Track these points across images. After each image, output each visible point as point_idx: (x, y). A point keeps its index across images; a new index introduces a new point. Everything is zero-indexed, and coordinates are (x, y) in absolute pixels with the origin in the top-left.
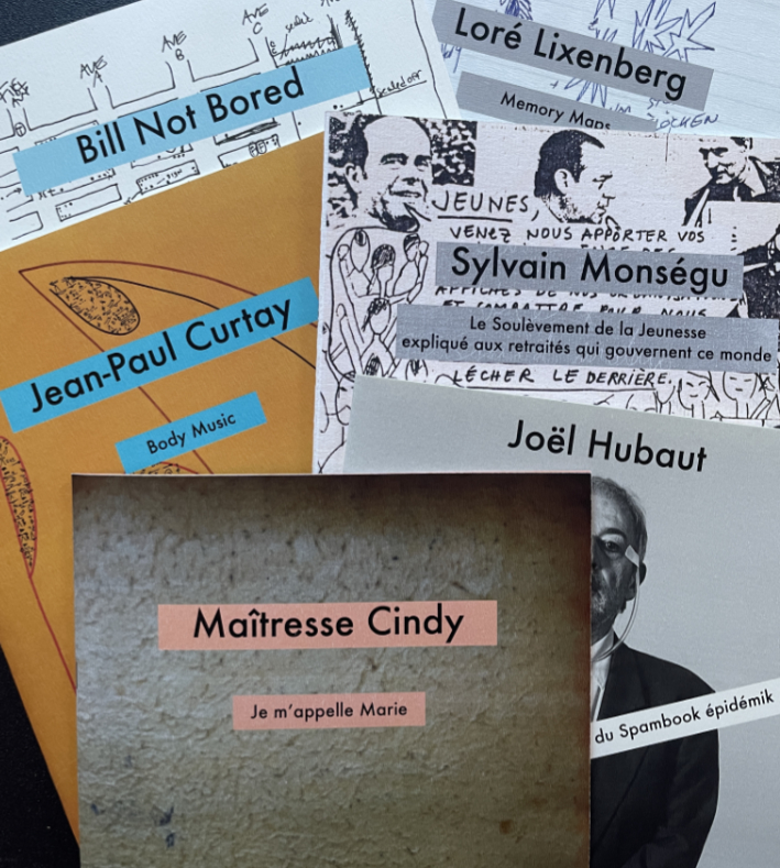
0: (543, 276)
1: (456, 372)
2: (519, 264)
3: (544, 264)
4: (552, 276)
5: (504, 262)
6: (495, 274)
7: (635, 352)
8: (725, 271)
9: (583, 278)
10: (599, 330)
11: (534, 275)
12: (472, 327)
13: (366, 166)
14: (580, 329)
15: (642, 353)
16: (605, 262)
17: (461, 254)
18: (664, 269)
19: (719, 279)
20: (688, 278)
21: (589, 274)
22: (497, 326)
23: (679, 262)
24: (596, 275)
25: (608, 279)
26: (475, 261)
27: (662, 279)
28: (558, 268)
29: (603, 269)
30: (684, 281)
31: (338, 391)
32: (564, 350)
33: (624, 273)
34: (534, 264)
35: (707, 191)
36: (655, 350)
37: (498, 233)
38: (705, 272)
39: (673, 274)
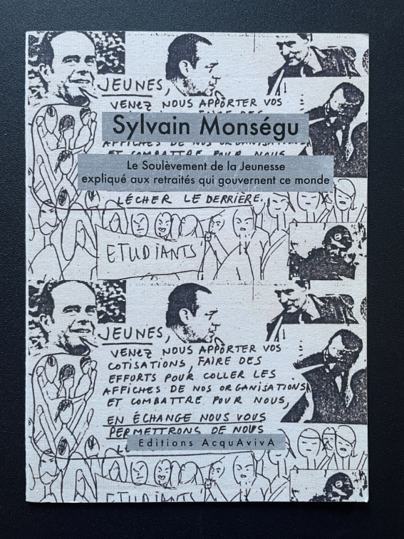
0: (175, 133)
1: (119, 198)
2: (158, 125)
3: (175, 124)
4: (181, 133)
5: (148, 124)
6: (142, 132)
7: (238, 181)
8: (297, 125)
9: (202, 133)
10: (214, 167)
11: (168, 132)
12: (129, 168)
13: (53, 65)
14: (201, 167)
15: (243, 182)
16: (215, 122)
17: (119, 119)
18: (256, 125)
19: (293, 130)
20: (272, 130)
21: (206, 130)
22: (145, 167)
23: (265, 120)
24: (210, 131)
25: (218, 133)
26: (128, 123)
27: (254, 132)
28: (184, 127)
29: (215, 127)
30: (269, 132)
31: (40, 213)
32: (191, 181)
33: (229, 129)
34: (168, 125)
35: (283, 71)
36: (251, 180)
37: (143, 105)
38: (283, 125)
39: (262, 128)
